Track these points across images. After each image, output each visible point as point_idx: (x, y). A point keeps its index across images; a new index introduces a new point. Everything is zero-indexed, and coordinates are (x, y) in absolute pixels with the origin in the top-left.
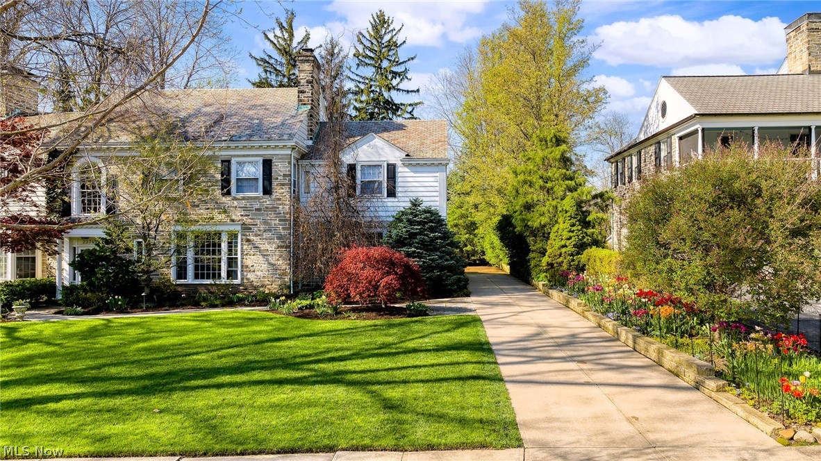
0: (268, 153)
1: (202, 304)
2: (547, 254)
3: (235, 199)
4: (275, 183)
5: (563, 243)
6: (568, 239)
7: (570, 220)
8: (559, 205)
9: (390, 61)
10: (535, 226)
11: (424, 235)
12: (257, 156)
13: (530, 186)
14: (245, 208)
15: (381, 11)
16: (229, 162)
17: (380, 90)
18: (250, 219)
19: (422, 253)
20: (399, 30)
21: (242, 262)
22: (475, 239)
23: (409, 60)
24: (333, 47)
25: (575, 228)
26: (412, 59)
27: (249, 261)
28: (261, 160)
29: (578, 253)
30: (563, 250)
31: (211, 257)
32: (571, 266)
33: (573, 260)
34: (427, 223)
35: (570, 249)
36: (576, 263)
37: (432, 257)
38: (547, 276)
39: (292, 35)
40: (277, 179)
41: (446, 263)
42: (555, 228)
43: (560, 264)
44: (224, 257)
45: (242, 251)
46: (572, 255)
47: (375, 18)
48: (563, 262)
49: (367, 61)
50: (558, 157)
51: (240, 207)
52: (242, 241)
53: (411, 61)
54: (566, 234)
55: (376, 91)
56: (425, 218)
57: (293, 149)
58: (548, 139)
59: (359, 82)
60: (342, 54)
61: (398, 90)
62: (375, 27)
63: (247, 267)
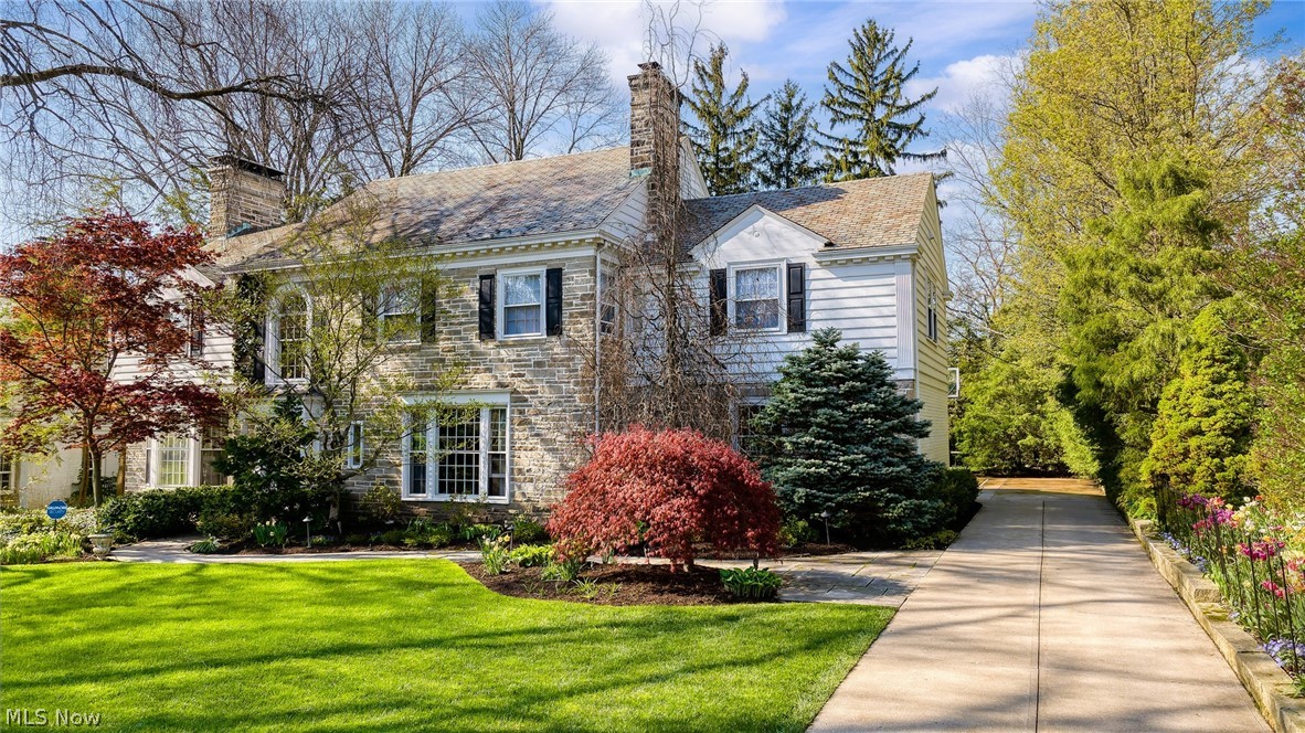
0: (554, 256)
1: (407, 541)
2: (1151, 451)
3: (503, 345)
4: (566, 311)
5: (1192, 423)
6: (1207, 415)
7: (1210, 366)
8: (1178, 332)
9: (888, 105)
10: (1116, 384)
11: (837, 408)
12: (537, 263)
13: (1107, 291)
14: (518, 362)
15: (870, 22)
16: (491, 277)
17: (873, 158)
18: (526, 381)
19: (830, 447)
20: (905, 51)
21: (512, 462)
22: (1043, 423)
23: (923, 100)
24: (791, 96)
25: (1225, 387)
26: (929, 96)
27: (525, 460)
28: (542, 270)
29: (1235, 451)
30: (1193, 442)
31: (465, 452)
32: (1215, 482)
33: (1222, 468)
34: (842, 381)
35: (1212, 439)
36: (1230, 474)
37: (852, 457)
38: (1151, 506)
39: (720, 85)
40: (571, 304)
41: (884, 470)
42: (1170, 389)
43: (1187, 478)
44: (484, 451)
45: (513, 443)
46: (1218, 454)
47: (861, 34)
48: (1193, 472)
49: (847, 111)
50: (1180, 217)
51: (509, 361)
52: (512, 424)
53: (928, 101)
54: (1198, 403)
55: (865, 162)
56: (838, 371)
57: (600, 245)
58: (1155, 180)
59: (836, 150)
60: (805, 105)
61: (905, 155)
62: (859, 51)
63: (520, 471)
